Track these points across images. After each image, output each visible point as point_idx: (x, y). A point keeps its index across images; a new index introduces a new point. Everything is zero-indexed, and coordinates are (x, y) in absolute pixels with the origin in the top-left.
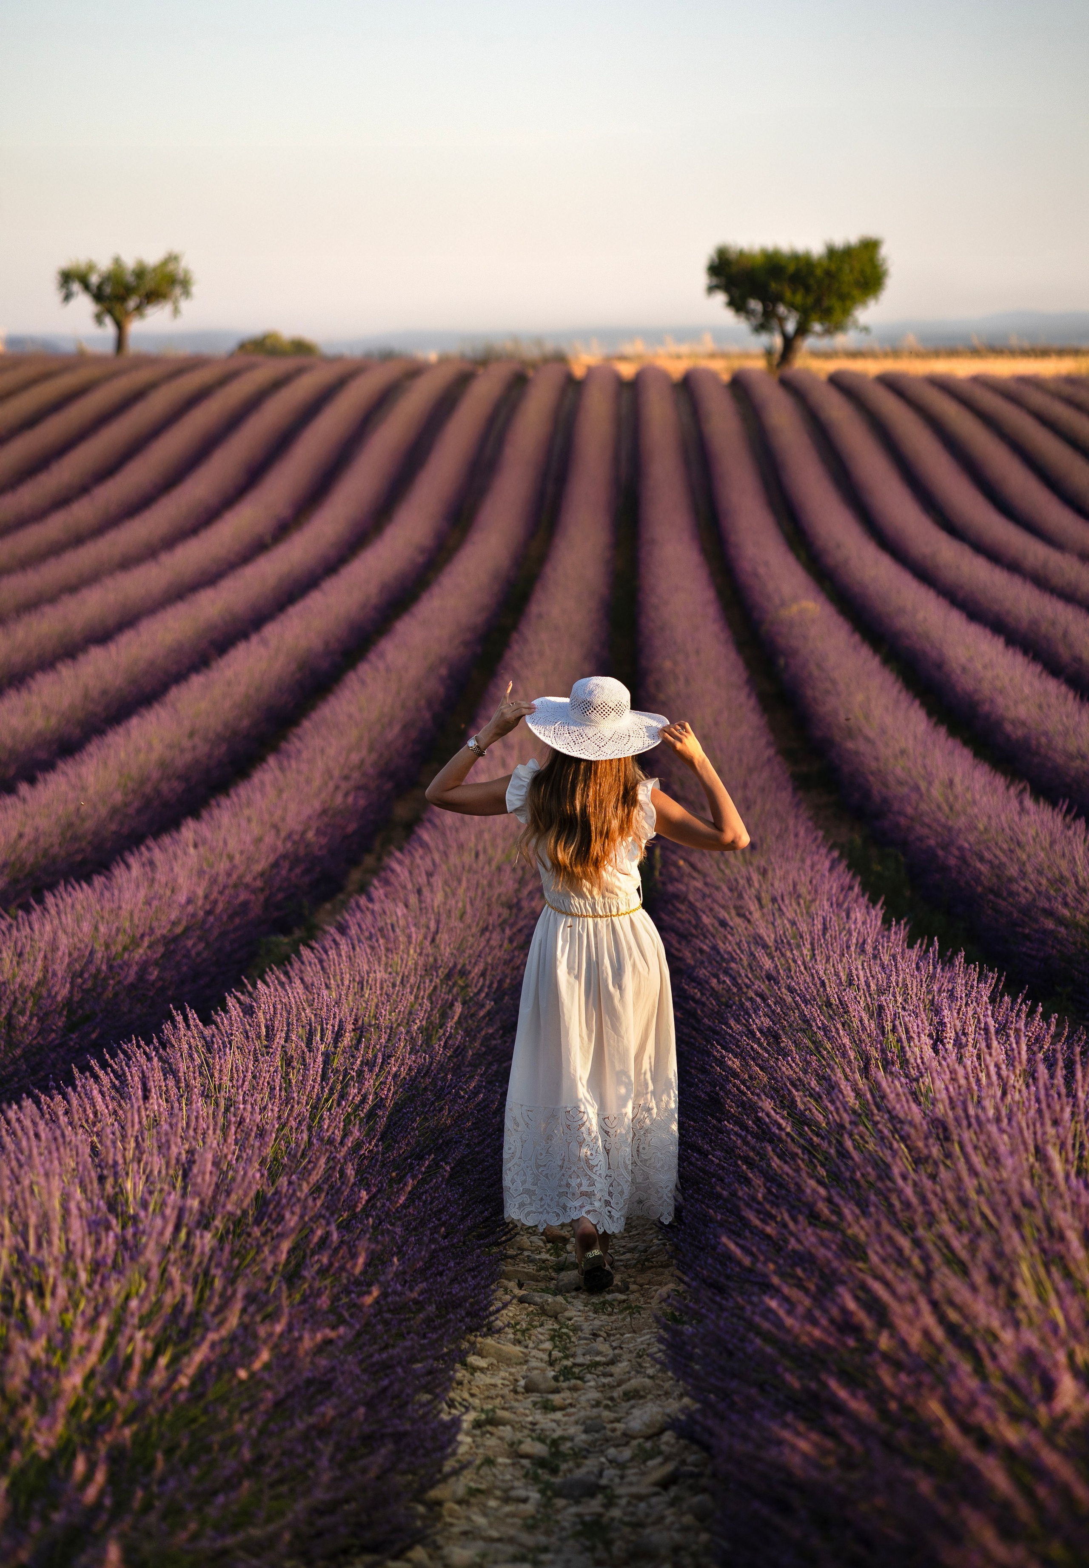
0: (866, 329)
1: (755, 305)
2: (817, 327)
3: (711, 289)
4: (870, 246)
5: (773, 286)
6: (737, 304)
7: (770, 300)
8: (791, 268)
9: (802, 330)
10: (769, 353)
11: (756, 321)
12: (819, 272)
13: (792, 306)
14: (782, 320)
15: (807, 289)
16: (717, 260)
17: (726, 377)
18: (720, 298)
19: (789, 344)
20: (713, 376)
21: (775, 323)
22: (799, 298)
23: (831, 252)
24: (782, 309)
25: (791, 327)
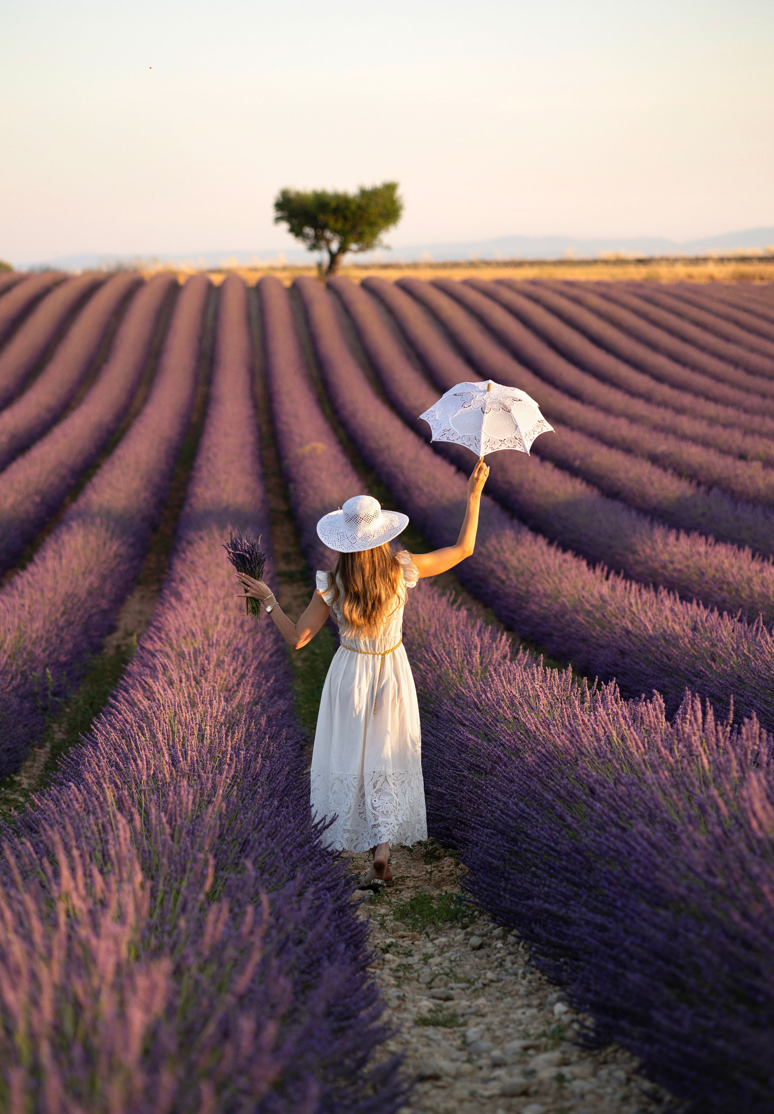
0: (388, 248)
1: (309, 231)
2: (354, 246)
3: (278, 220)
4: (390, 188)
5: (321, 217)
6: (297, 231)
7: (320, 227)
8: (333, 204)
9: (343, 249)
10: (320, 266)
11: (309, 243)
12: (353, 207)
13: (335, 231)
14: (328, 242)
15: (345, 218)
16: (281, 199)
17: (287, 283)
18: (284, 226)
19: (334, 258)
20: (278, 282)
21: (323, 243)
22: (339, 225)
23: (364, 193)
24: (328, 234)
25: (335, 246)
